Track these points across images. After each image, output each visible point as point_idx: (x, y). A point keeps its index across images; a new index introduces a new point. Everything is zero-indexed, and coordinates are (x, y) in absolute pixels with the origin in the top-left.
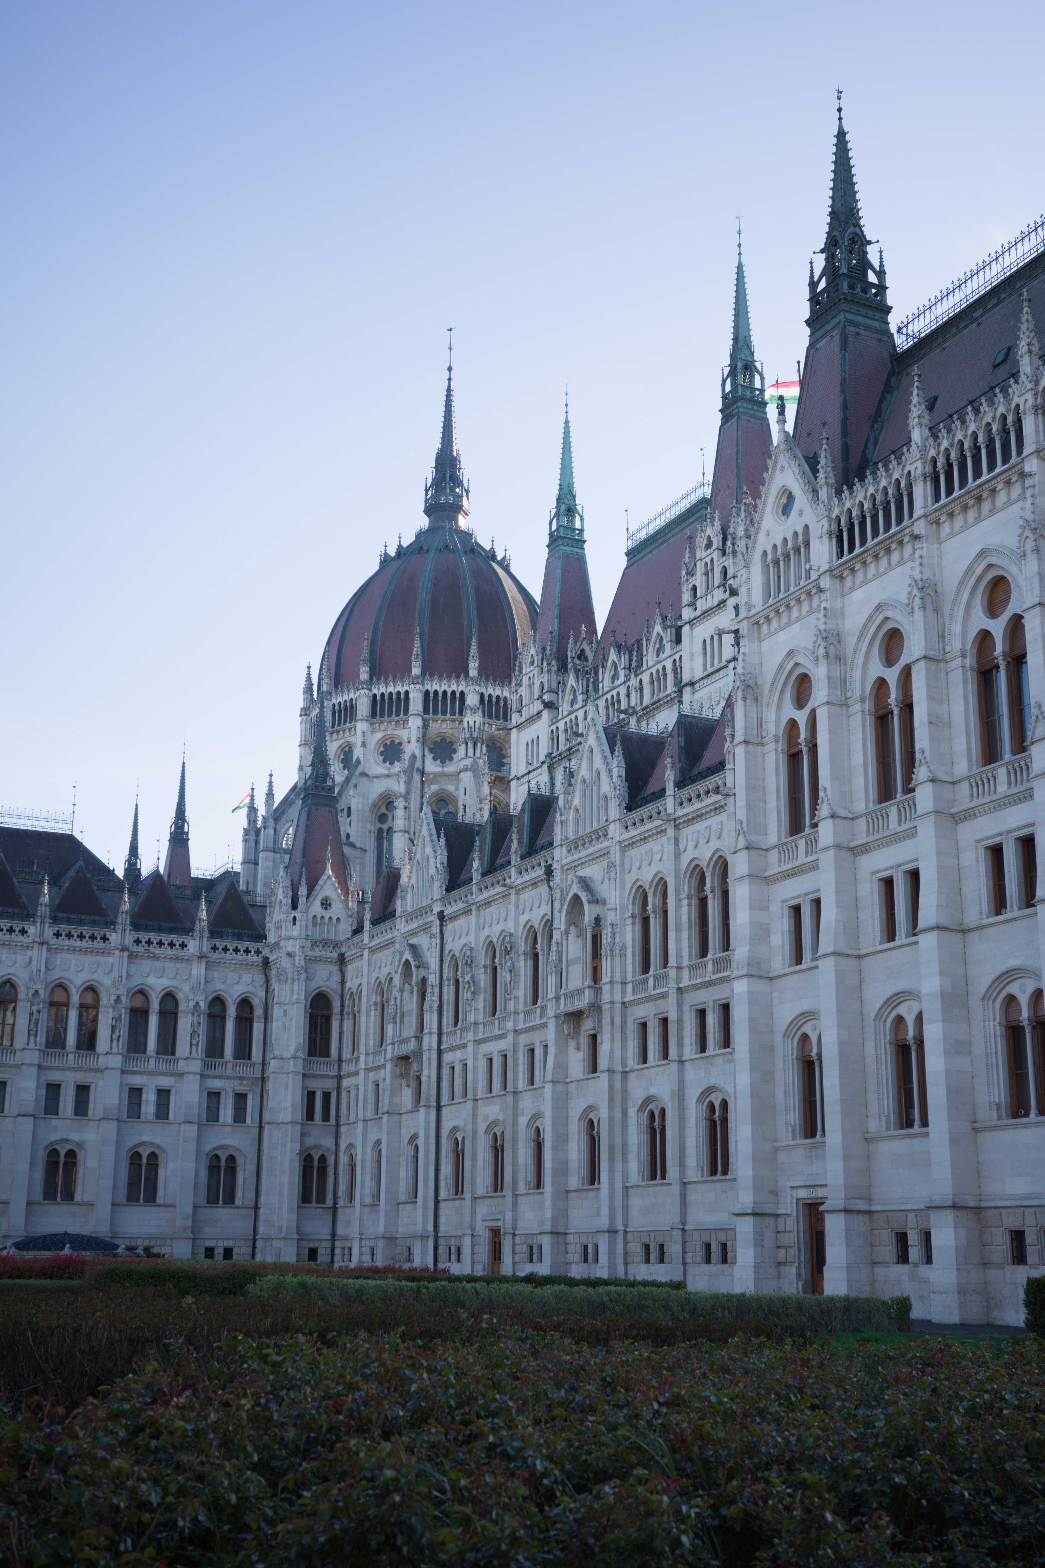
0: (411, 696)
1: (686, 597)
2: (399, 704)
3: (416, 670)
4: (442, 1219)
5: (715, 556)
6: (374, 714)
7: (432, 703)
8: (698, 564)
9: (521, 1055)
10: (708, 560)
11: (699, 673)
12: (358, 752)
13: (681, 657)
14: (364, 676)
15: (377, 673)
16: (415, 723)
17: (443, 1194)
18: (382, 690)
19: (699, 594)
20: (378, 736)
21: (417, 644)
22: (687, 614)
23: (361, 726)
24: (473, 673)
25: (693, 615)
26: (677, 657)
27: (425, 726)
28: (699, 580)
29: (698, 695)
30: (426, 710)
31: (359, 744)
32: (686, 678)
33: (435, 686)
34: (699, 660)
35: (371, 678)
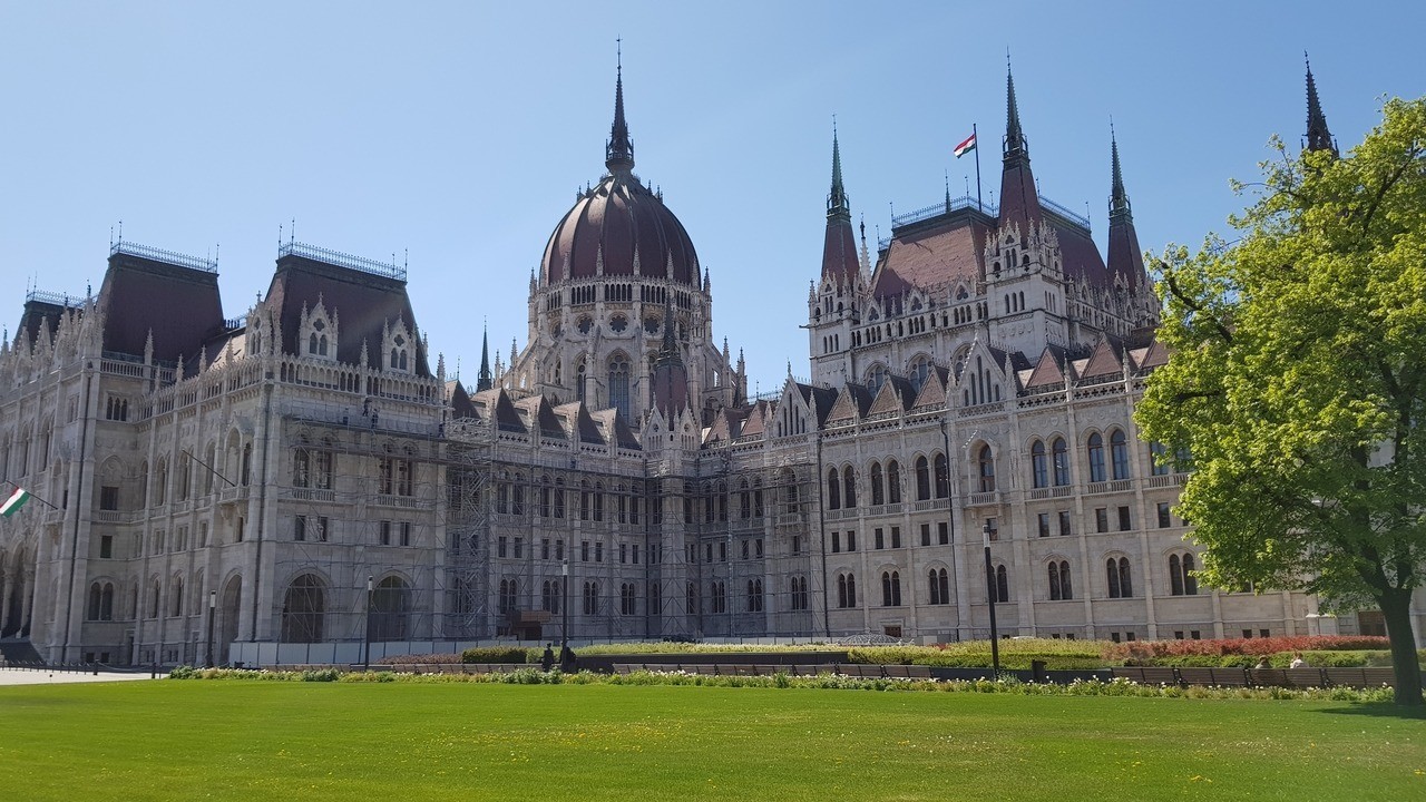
0: (634, 288)
1: (989, 268)
2: (626, 293)
3: (636, 272)
4: (831, 622)
5: (1018, 249)
6: (607, 297)
7: (647, 294)
8: (1001, 251)
9: (914, 528)
10: (1010, 250)
11: (1003, 312)
12: (598, 322)
13: (985, 304)
14: (600, 272)
15: (608, 272)
16: (637, 306)
17: (829, 606)
18: (613, 283)
19: (1002, 268)
20: (610, 312)
21: (636, 255)
22: (990, 279)
23: (600, 306)
24: (670, 276)
25: (997, 280)
26: (982, 302)
27: (642, 308)
28: (1002, 262)
29: (1001, 326)
30: (642, 297)
31: (599, 317)
32: (991, 315)
33: (647, 283)
34: (1004, 306)
35: (604, 274)
